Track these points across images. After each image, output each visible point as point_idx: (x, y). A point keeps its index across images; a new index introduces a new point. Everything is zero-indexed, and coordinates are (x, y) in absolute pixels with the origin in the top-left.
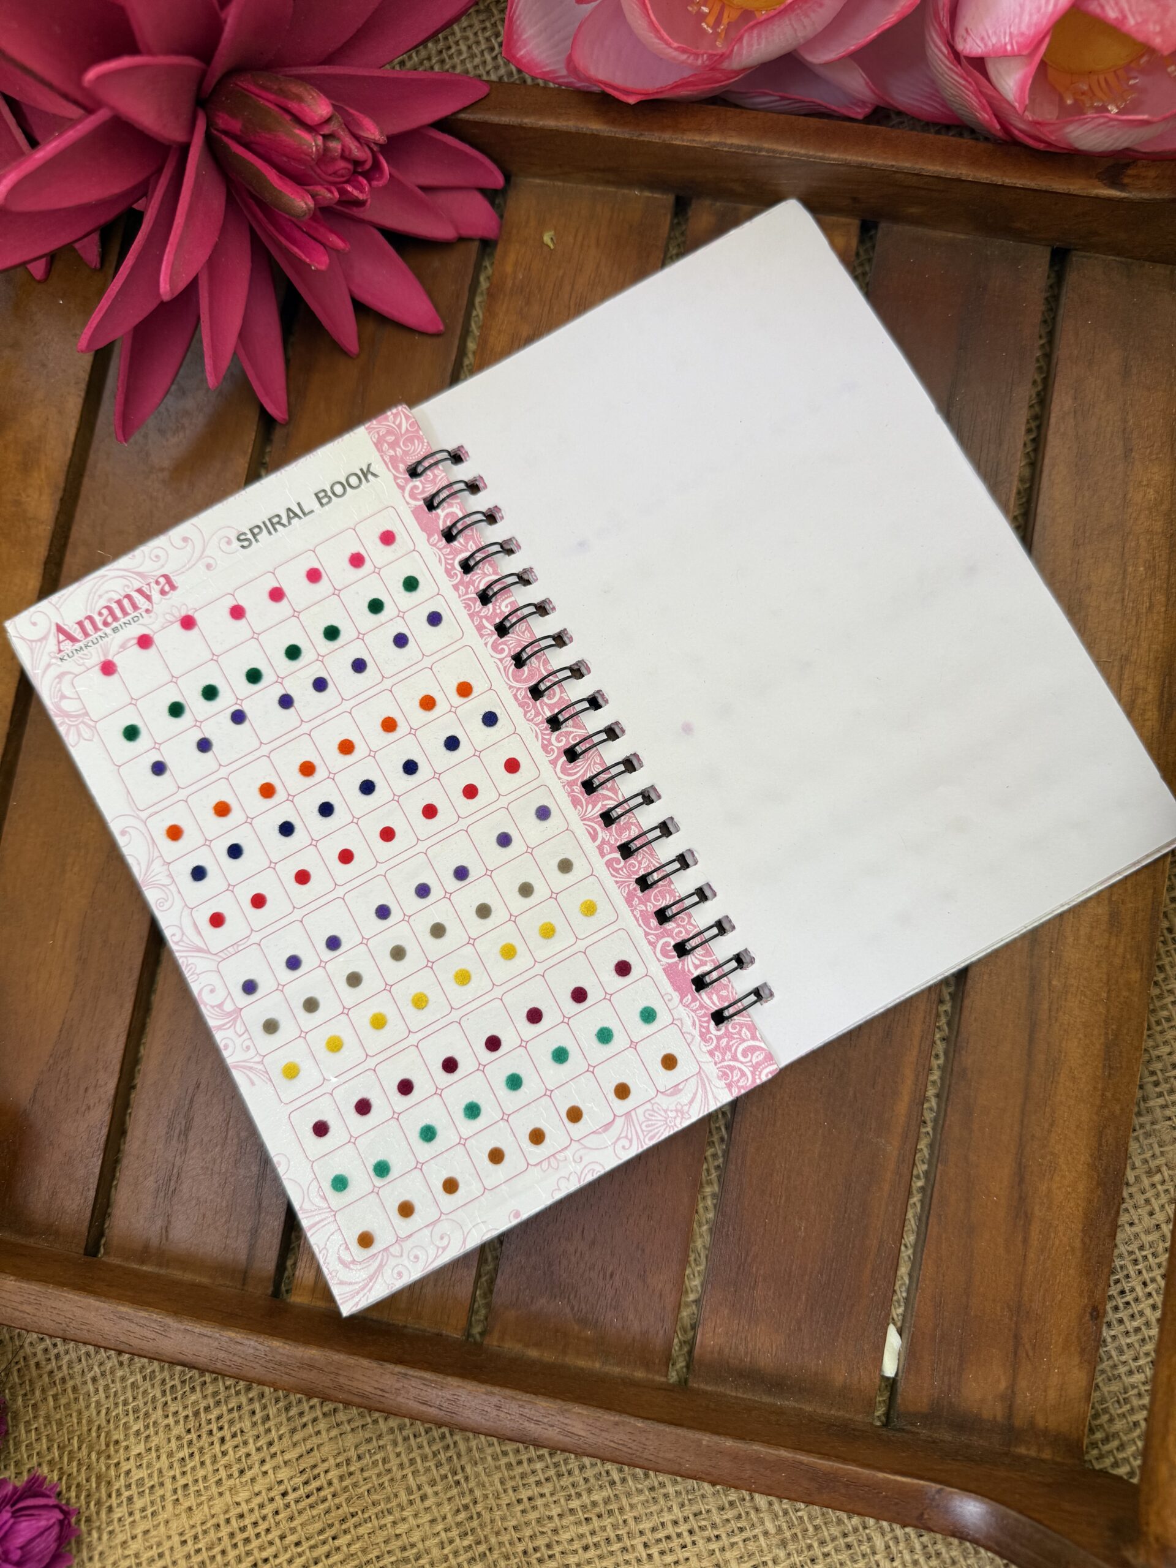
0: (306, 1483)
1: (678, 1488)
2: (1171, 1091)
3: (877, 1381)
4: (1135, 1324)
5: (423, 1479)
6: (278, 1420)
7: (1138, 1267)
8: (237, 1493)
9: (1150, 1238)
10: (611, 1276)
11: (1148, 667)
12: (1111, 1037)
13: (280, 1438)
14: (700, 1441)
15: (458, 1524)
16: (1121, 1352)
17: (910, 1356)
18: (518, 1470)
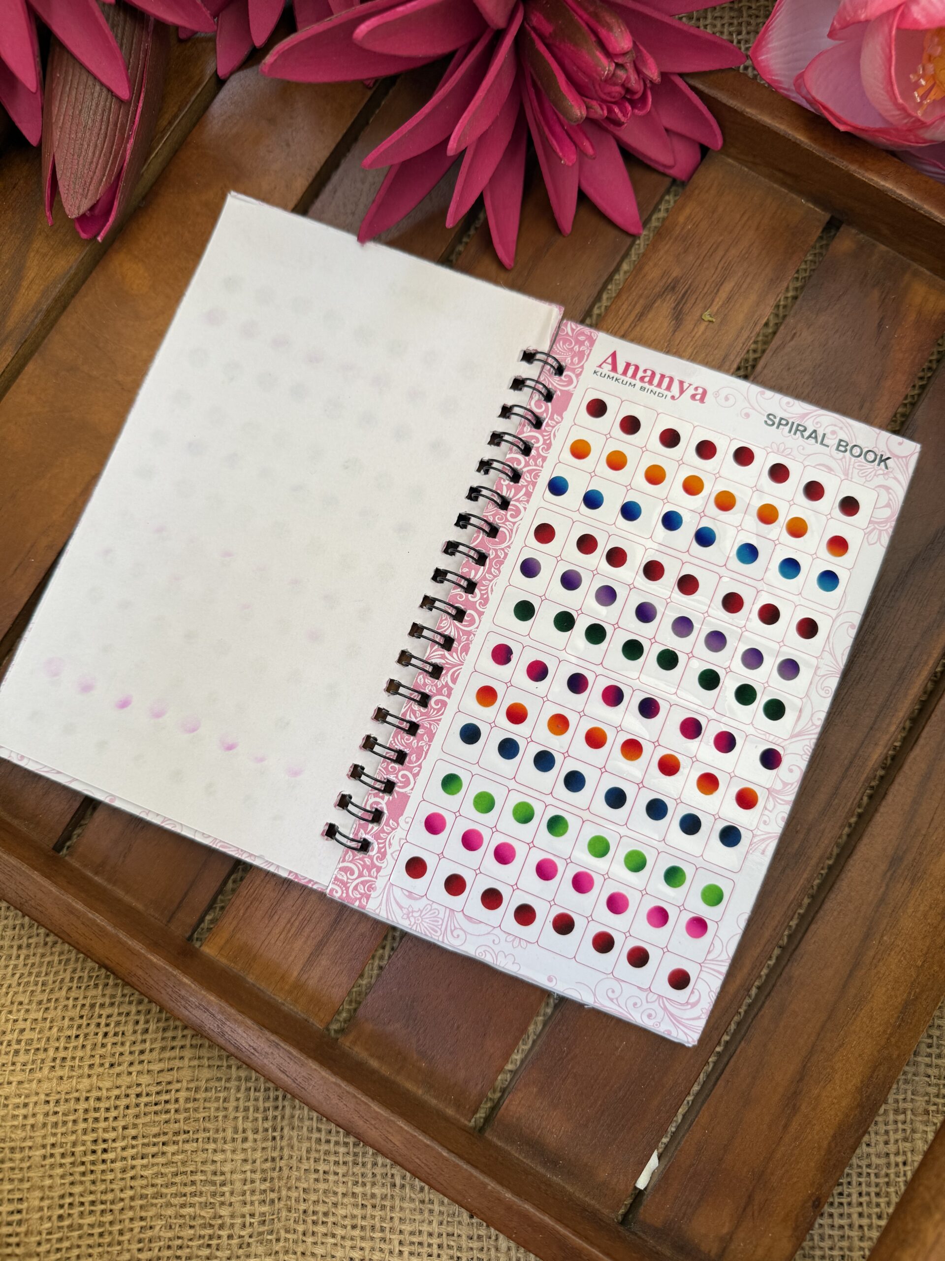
1: (442, 1209)
2: (939, 1056)
3: (631, 1188)
4: (841, 1222)
5: (249, 1125)
6: (154, 1036)
7: (860, 1179)
8: (102, 1080)
9: (879, 1161)
10: (458, 1027)
12: (912, 997)
13: (151, 1050)
14: (485, 1186)
15: (263, 1171)
16: (822, 1238)
17: (661, 1179)
18: (324, 1147)
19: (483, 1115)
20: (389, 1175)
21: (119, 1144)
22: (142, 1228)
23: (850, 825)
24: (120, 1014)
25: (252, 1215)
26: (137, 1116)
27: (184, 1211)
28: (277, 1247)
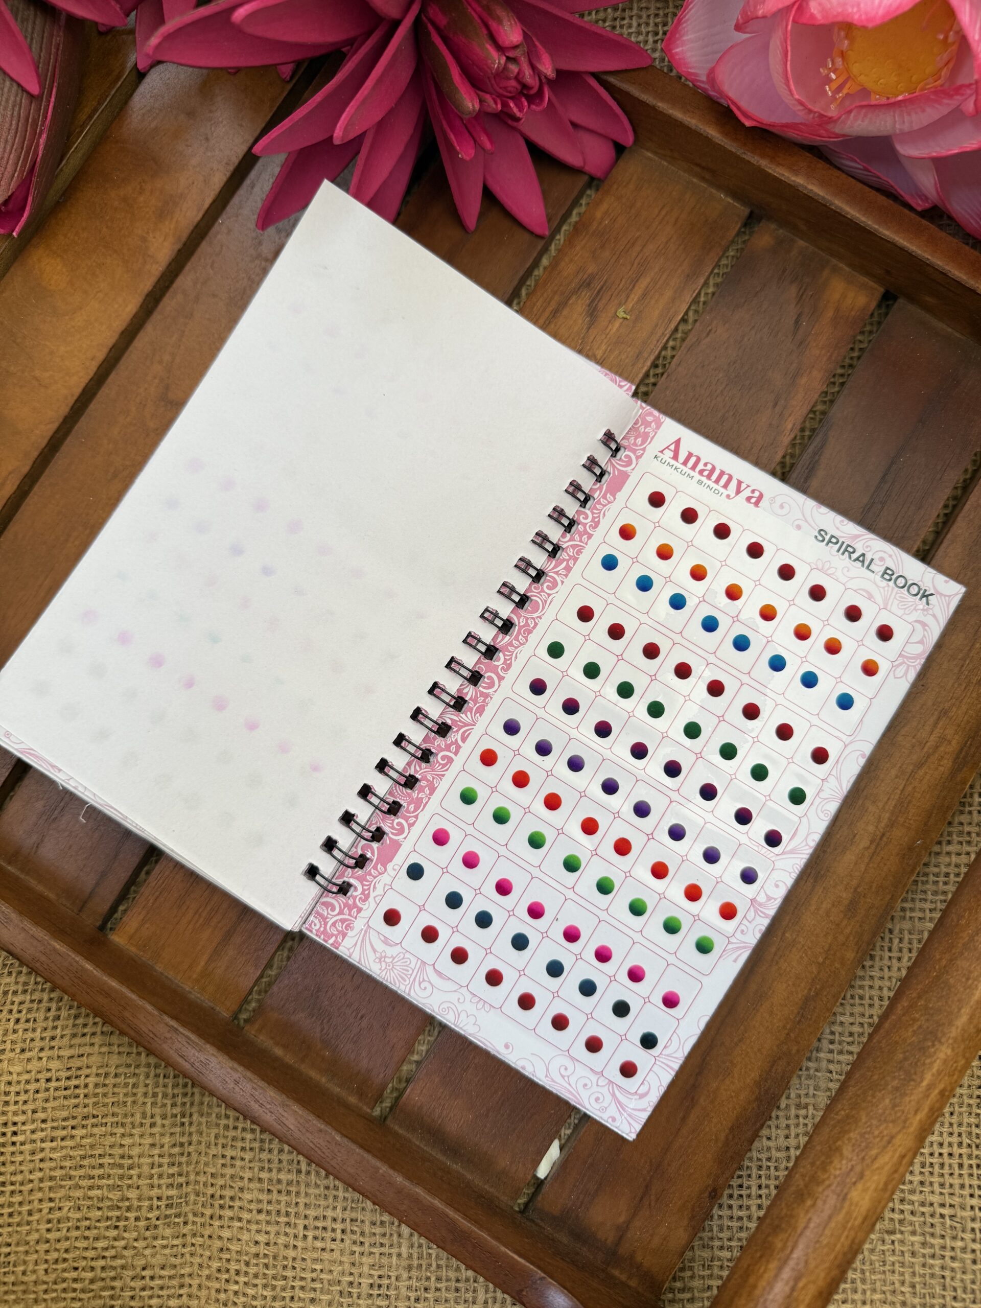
0: (68, 1078)
1: (347, 1195)
3: (529, 1177)
4: (740, 1213)
5: (157, 1111)
6: (65, 1023)
8: (13, 1065)
9: (779, 1155)
10: (362, 1017)
11: (959, 726)
12: (812, 993)
13: (62, 1037)
14: (378, 1168)
15: (171, 1155)
16: (721, 1229)
17: (561, 1168)
18: (232, 1133)
19: (388, 1105)
21: (29, 1127)
22: (51, 1209)
24: (32, 1001)
25: (159, 1198)
26: (47, 1100)
27: (91, 1193)
28: (186, 1230)
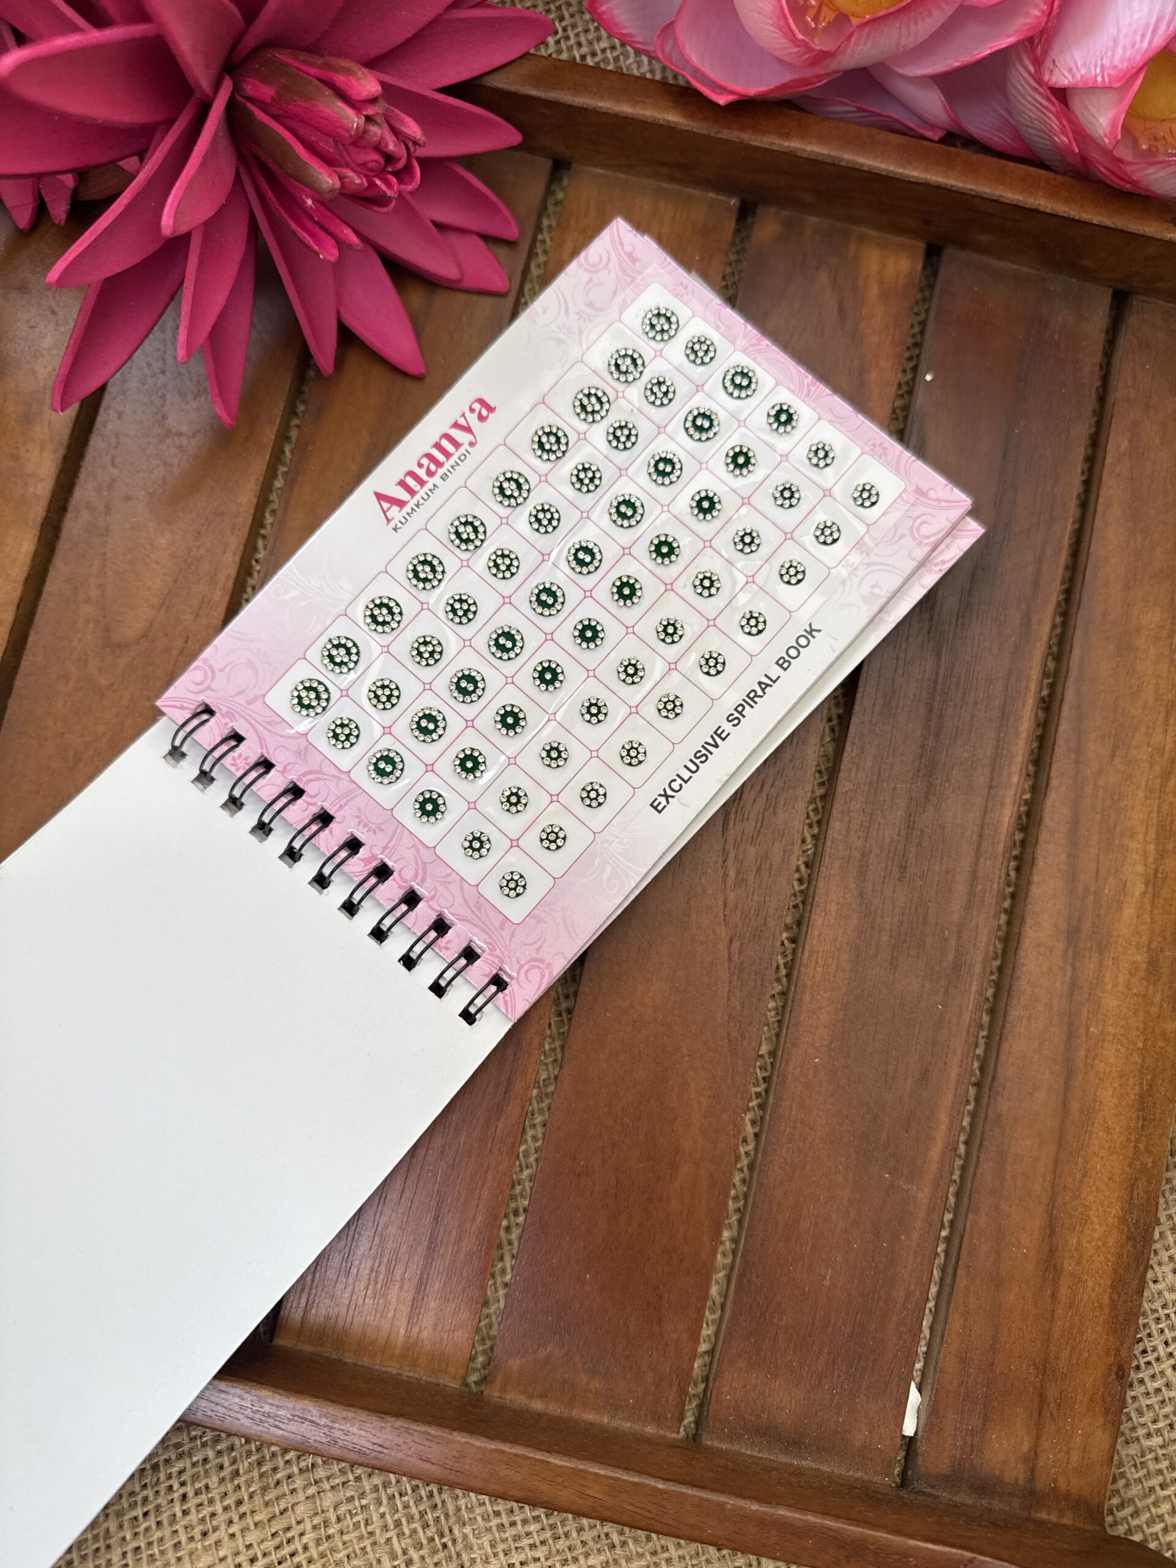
3: (896, 1440)
4: (1156, 1385)
7: (1160, 1326)
9: (1173, 1296)
12: (1145, 1087)
14: (722, 1505)
17: (931, 1415)
19: (692, 1419)
20: (603, 1536)
23: (1006, 911)
